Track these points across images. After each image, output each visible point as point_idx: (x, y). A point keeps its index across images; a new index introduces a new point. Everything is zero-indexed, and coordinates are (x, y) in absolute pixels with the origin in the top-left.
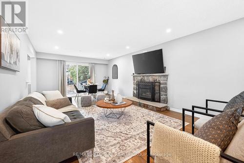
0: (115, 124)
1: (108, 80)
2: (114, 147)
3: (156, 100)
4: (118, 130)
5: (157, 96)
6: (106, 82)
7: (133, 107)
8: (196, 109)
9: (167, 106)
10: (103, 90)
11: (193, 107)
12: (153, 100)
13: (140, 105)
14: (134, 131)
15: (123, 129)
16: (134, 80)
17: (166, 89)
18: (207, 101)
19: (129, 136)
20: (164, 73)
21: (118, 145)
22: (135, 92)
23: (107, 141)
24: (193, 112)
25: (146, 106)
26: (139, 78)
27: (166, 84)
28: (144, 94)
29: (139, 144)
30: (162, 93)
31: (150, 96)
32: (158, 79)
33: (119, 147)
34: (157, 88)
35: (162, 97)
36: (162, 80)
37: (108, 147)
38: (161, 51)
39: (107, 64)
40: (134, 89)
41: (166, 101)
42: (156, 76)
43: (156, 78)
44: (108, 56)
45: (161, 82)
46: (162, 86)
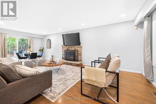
0: (56, 75)
1: (43, 49)
2: (60, 85)
3: (76, 60)
4: (60, 78)
5: (76, 58)
6: (42, 50)
7: (63, 65)
8: (96, 61)
9: (81, 63)
10: (41, 56)
11: (95, 61)
12: (74, 60)
13: (67, 64)
14: (68, 77)
15: (62, 77)
16: (63, 49)
17: (81, 54)
18: (99, 58)
19: (66, 79)
20: (80, 45)
21: (63, 84)
22: (64, 56)
23: (55, 84)
24: (95, 62)
25: (71, 64)
26: (66, 48)
27: (81, 51)
28: (69, 58)
29: (73, 82)
30: (79, 56)
31: (73, 58)
32: (77, 48)
33: (63, 85)
34: (76, 54)
35: (79, 58)
36: (79, 49)
37: (57, 86)
38: (78, 34)
39: (42, 39)
40: (63, 54)
41: (81, 60)
42: (76, 47)
43: (76, 48)
44: (44, 33)
45: (79, 50)
46: (79, 52)
